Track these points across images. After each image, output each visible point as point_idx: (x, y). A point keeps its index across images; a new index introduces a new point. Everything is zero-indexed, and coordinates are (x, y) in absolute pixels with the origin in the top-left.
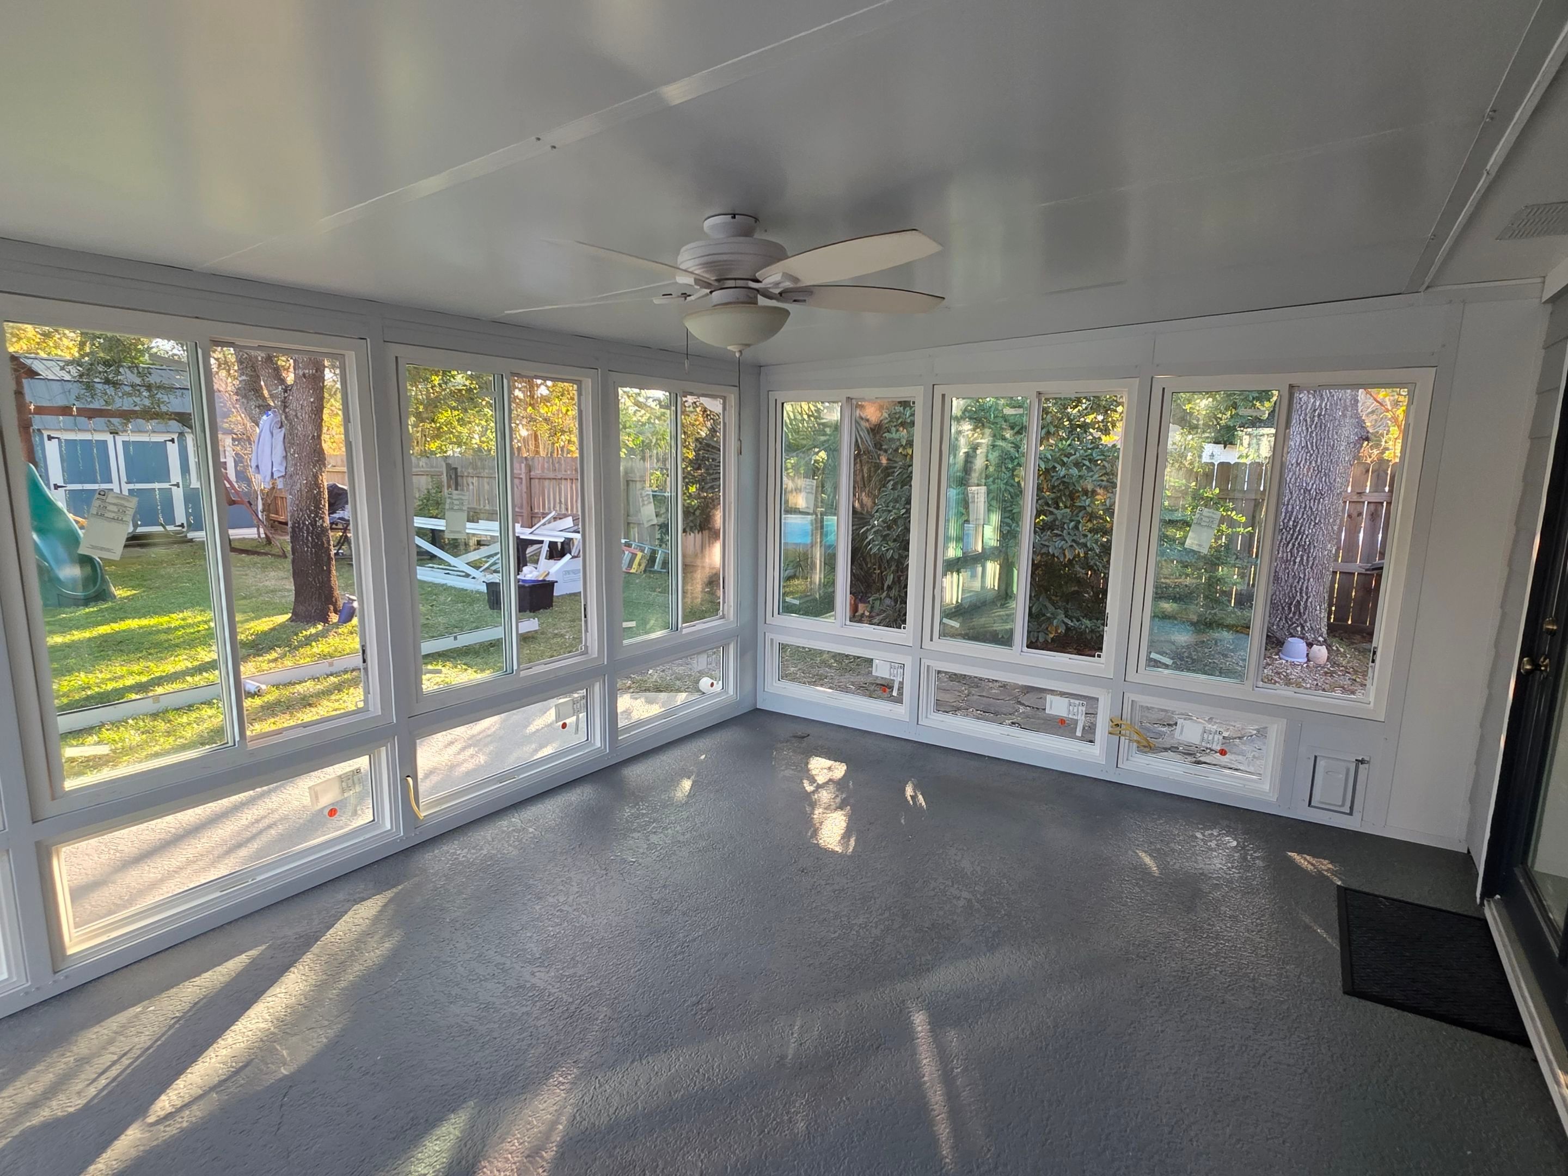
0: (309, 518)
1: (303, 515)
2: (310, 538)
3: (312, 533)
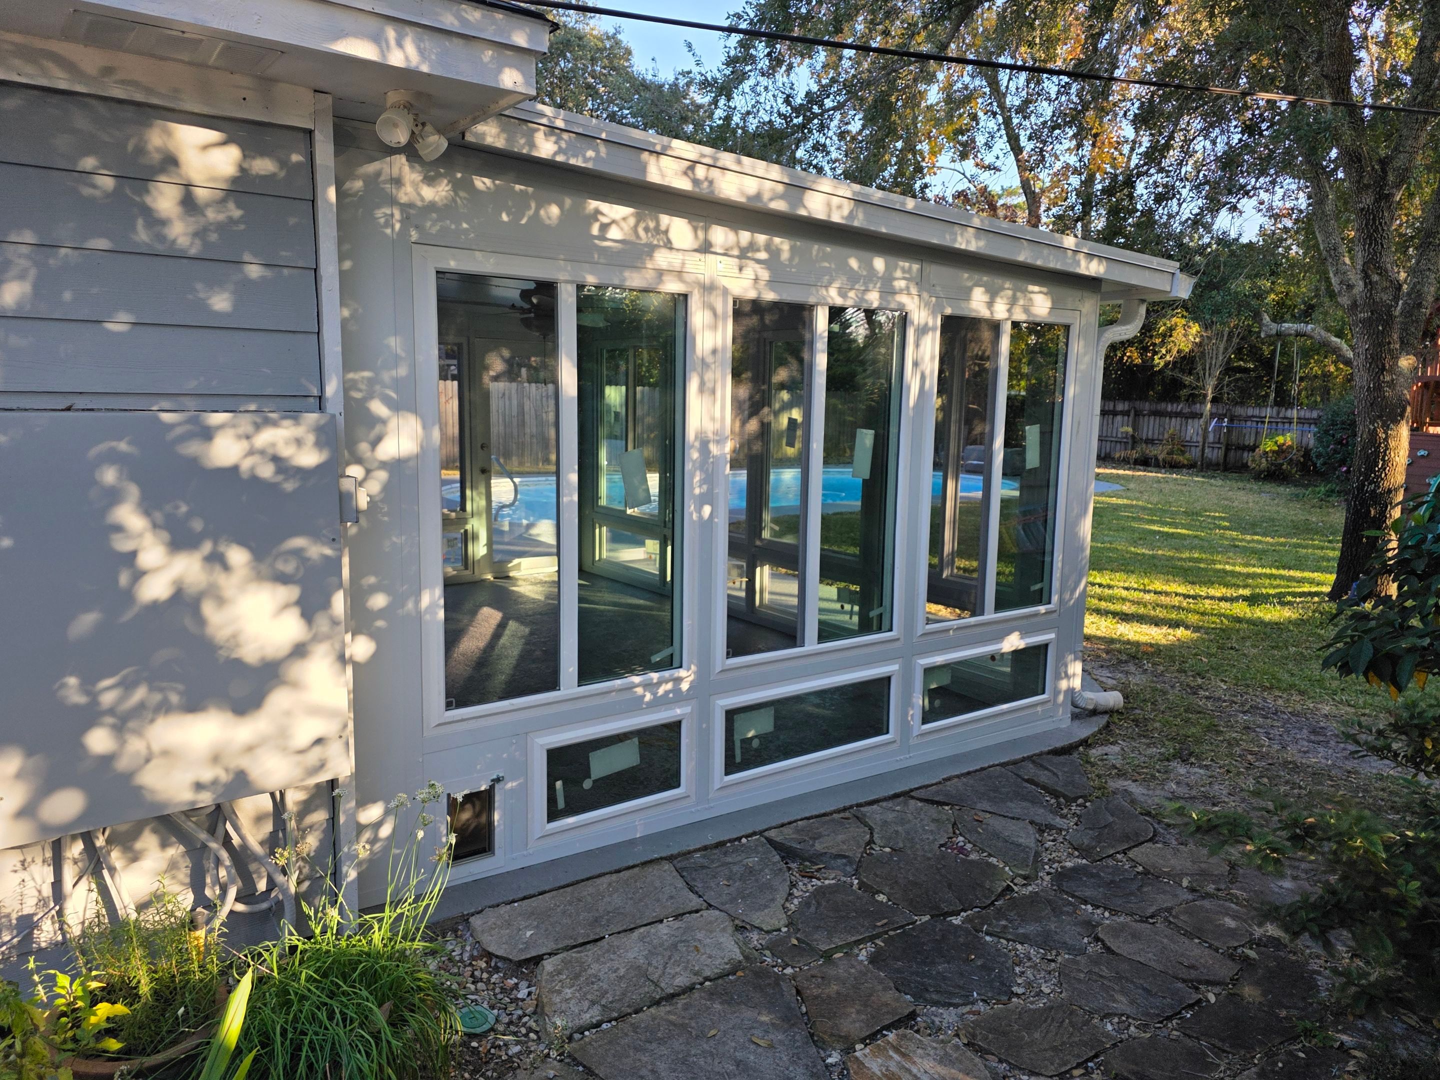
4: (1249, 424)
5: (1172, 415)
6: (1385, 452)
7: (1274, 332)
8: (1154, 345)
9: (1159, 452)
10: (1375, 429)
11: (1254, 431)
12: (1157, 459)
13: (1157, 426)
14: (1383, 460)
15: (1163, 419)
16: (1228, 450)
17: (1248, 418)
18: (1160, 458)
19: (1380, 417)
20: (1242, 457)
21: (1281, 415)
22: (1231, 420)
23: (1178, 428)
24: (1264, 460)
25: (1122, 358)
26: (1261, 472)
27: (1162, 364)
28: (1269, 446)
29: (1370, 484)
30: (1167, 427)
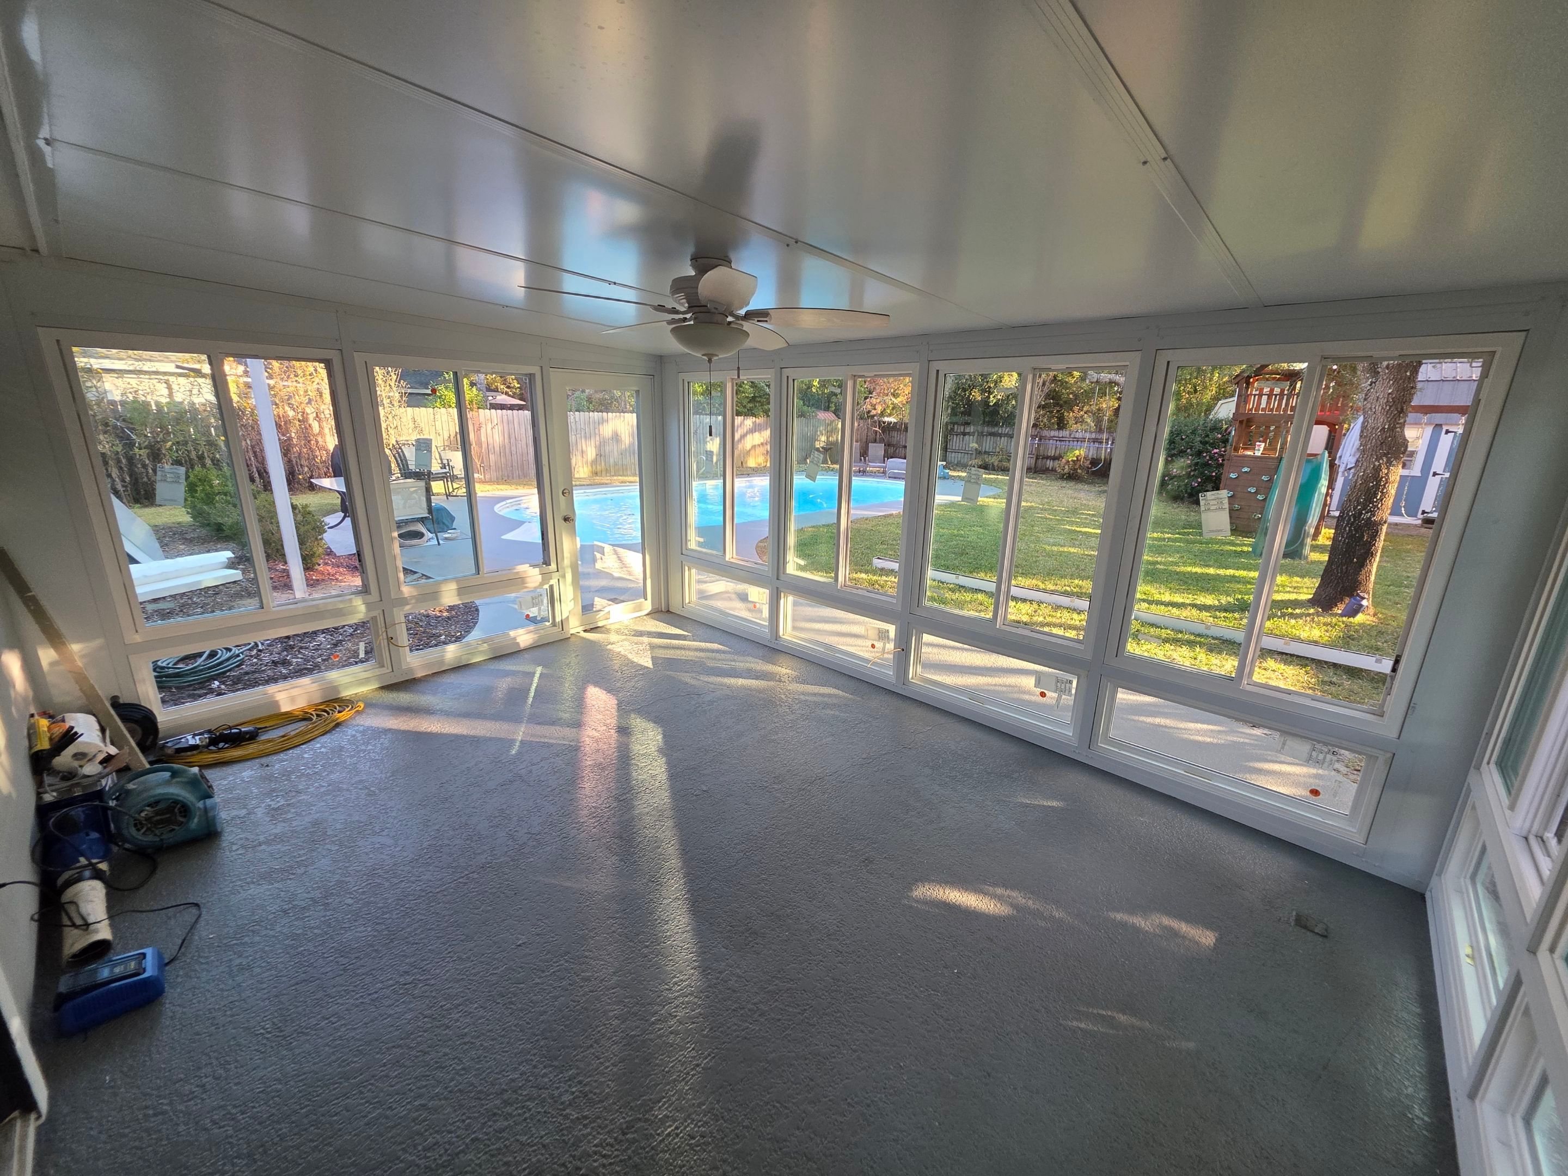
0: (1354, 509)
1: (1350, 506)
2: (1347, 529)
3: (1352, 524)
4: (1051, 441)
5: (1000, 435)
6: (1384, 485)
7: (1095, 380)
8: (990, 387)
9: (994, 460)
10: (1380, 465)
11: (1054, 447)
12: (993, 465)
13: (992, 443)
14: (1382, 492)
15: (995, 438)
16: (1037, 459)
17: (1051, 438)
18: (996, 464)
19: (1385, 455)
20: (1046, 464)
21: (1072, 436)
22: (1040, 440)
23: (1006, 444)
24: (1067, 467)
25: (969, 396)
26: (1064, 475)
27: (995, 401)
28: (1071, 457)
29: (1367, 513)
30: (998, 443)
